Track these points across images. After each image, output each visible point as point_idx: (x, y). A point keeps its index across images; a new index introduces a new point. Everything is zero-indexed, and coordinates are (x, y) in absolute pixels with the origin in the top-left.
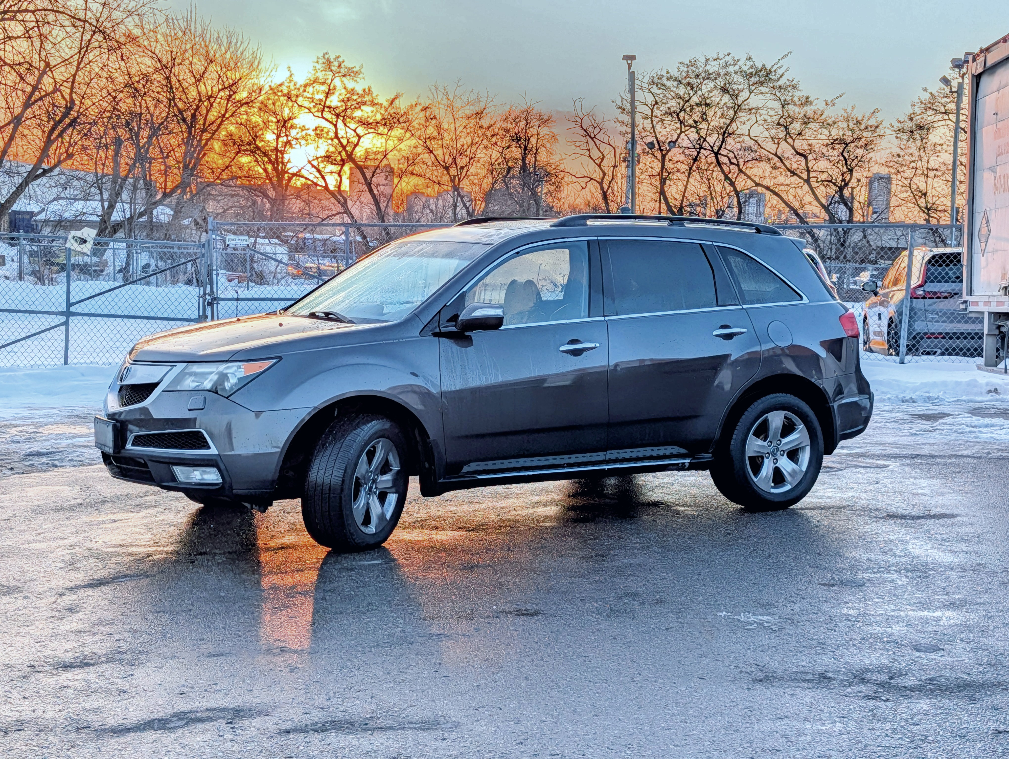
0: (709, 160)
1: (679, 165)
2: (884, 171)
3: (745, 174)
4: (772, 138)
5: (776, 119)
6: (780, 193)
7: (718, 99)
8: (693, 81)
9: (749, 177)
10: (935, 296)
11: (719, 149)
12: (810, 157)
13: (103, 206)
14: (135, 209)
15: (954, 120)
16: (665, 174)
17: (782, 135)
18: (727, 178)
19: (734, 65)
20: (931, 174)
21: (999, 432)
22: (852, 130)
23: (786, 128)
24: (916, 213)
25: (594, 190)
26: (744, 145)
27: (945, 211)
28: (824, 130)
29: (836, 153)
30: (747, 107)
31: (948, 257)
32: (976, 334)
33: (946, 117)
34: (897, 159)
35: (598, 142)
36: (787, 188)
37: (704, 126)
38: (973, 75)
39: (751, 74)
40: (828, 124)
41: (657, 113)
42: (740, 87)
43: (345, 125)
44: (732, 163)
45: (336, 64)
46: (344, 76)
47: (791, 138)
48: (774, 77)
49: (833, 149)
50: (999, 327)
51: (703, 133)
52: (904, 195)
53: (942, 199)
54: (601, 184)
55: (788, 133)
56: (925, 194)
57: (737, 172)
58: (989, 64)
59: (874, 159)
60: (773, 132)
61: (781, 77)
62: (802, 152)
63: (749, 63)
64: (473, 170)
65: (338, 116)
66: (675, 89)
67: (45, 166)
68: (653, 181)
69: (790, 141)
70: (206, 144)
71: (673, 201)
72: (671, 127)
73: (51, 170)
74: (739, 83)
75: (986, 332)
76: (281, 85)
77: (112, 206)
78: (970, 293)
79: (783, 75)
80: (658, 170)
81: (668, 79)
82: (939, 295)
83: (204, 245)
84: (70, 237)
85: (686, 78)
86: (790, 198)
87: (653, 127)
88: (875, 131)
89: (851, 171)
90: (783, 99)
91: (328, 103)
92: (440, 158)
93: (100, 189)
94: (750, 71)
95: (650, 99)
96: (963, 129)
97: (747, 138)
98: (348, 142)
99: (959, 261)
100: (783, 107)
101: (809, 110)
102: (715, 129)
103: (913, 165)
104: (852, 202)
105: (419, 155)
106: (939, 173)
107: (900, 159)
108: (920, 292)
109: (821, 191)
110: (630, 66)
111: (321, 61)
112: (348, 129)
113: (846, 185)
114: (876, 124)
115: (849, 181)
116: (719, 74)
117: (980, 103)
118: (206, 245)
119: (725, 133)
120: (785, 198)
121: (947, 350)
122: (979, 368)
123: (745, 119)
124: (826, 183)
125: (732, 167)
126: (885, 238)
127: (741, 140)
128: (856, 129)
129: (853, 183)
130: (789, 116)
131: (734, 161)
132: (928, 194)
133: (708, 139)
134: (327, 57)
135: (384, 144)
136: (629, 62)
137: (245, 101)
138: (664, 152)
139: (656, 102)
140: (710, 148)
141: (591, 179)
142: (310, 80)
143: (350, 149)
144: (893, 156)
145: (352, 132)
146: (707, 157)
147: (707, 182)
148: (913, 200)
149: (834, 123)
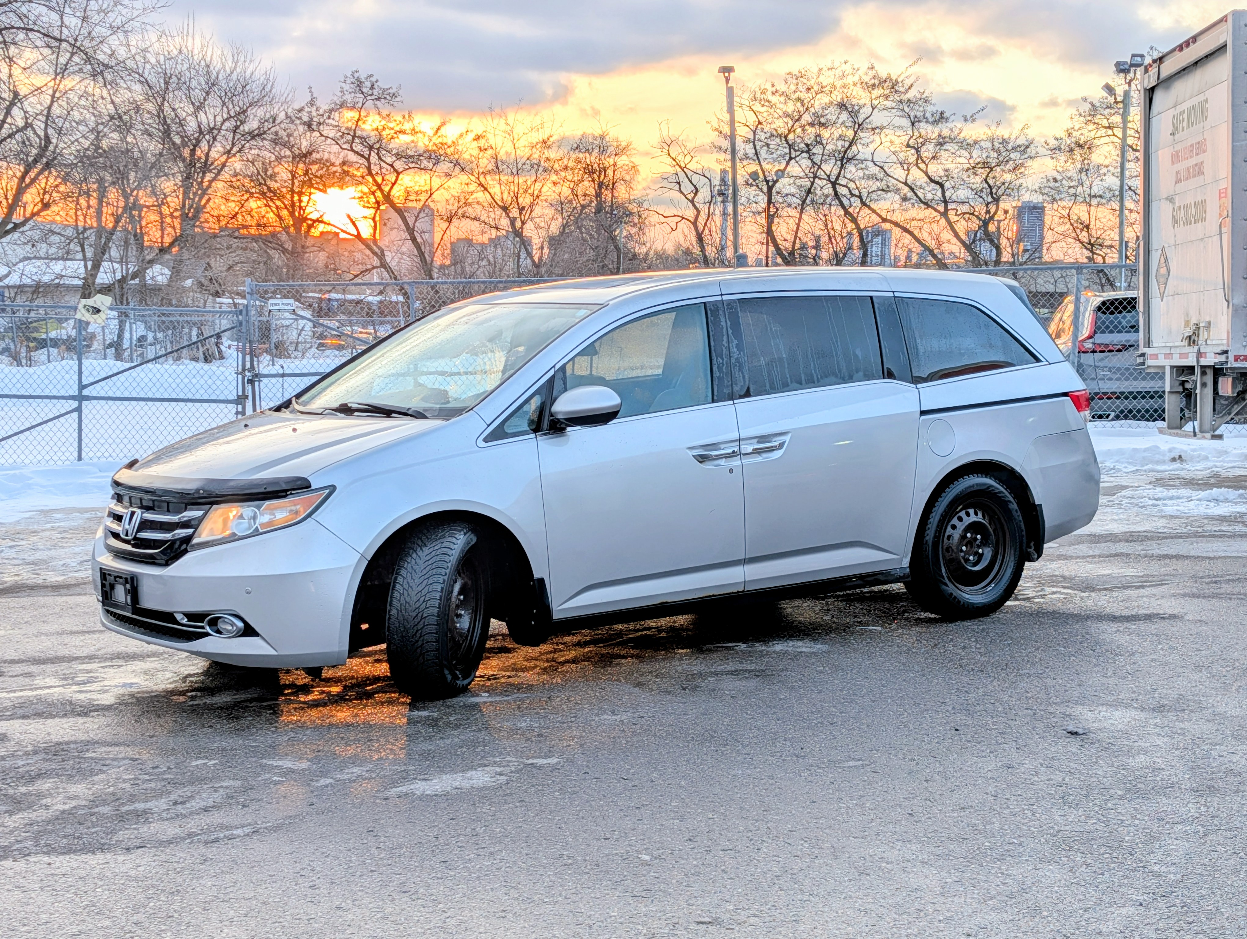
0: (826, 192)
1: (789, 199)
2: (1037, 199)
3: (869, 208)
4: (901, 163)
5: (904, 140)
6: (912, 229)
7: (834, 118)
8: (803, 95)
10: (1107, 349)
11: (837, 178)
12: (947, 185)
13: (86, 266)
14: (127, 269)
15: (1120, 135)
16: (772, 210)
17: (912, 159)
18: (847, 212)
19: (853, 75)
20: (1094, 202)
21: (1186, 504)
22: (998, 151)
23: (917, 150)
24: (1077, 249)
25: (687, 232)
26: (867, 172)
27: (1111, 247)
28: (963, 152)
29: (978, 179)
30: (869, 126)
31: (1121, 303)
32: (1156, 392)
33: (1110, 132)
34: (1052, 184)
35: (690, 174)
36: (919, 224)
37: (817, 150)
38: (1145, 89)
39: (874, 85)
40: (969, 145)
41: (761, 135)
42: (861, 102)
43: (380, 158)
44: (853, 195)
45: (368, 84)
46: (378, 99)
47: (924, 162)
48: (902, 89)
49: (975, 174)
50: (1183, 383)
51: (817, 159)
52: (1060, 229)
53: (1108, 232)
54: (695, 223)
55: (919, 157)
56: (1087, 227)
57: (860, 205)
58: (1163, 75)
59: (1024, 185)
60: (902, 156)
61: (910, 88)
62: (937, 179)
63: (871, 73)
64: (537, 211)
65: (371, 148)
66: (781, 106)
67: (16, 218)
68: (758, 218)
69: (922, 166)
70: (209, 186)
71: (784, 243)
72: (779, 153)
73: (23, 224)
74: (859, 96)
75: (1167, 389)
76: (301, 110)
77: (97, 266)
78: (1148, 344)
79: (912, 85)
80: (764, 205)
81: (773, 94)
82: (1111, 348)
83: (241, 311)
84: (80, 306)
85: (795, 92)
86: (924, 235)
87: (756, 154)
88: (1024, 152)
89: (997, 200)
90: (912, 115)
91: (359, 133)
92: (498, 198)
93: (82, 246)
94: (873, 81)
95: (752, 120)
96: (1131, 147)
97: (870, 164)
98: (383, 180)
99: (1134, 307)
100: (913, 124)
101: (945, 129)
102: (832, 154)
103: (1072, 191)
104: (998, 239)
105: (472, 193)
106: (1104, 201)
107: (1057, 185)
108: (1089, 345)
109: (961, 226)
110: (727, 80)
111: (348, 81)
112: (383, 164)
113: (992, 218)
114: (1026, 143)
115: (995, 213)
116: (835, 87)
117: (1154, 121)
118: (244, 312)
119: (843, 157)
120: (919, 236)
121: (1122, 412)
122: (1161, 431)
123: (868, 141)
124: (967, 216)
125: (852, 199)
126: (1040, 281)
127: (863, 166)
128: (1002, 149)
129: (1000, 215)
130: (921, 136)
131: (856, 192)
132: (1091, 227)
133: (824, 166)
134: (356, 75)
135: (428, 182)
136: (727, 74)
137: (256, 132)
138: (770, 184)
139: (760, 123)
140: (826, 177)
141: (683, 218)
142: (336, 104)
143: (386, 189)
144: (1048, 180)
145: (389, 167)
146: (823, 188)
147: (824, 219)
148: (1073, 234)
149: (975, 143)
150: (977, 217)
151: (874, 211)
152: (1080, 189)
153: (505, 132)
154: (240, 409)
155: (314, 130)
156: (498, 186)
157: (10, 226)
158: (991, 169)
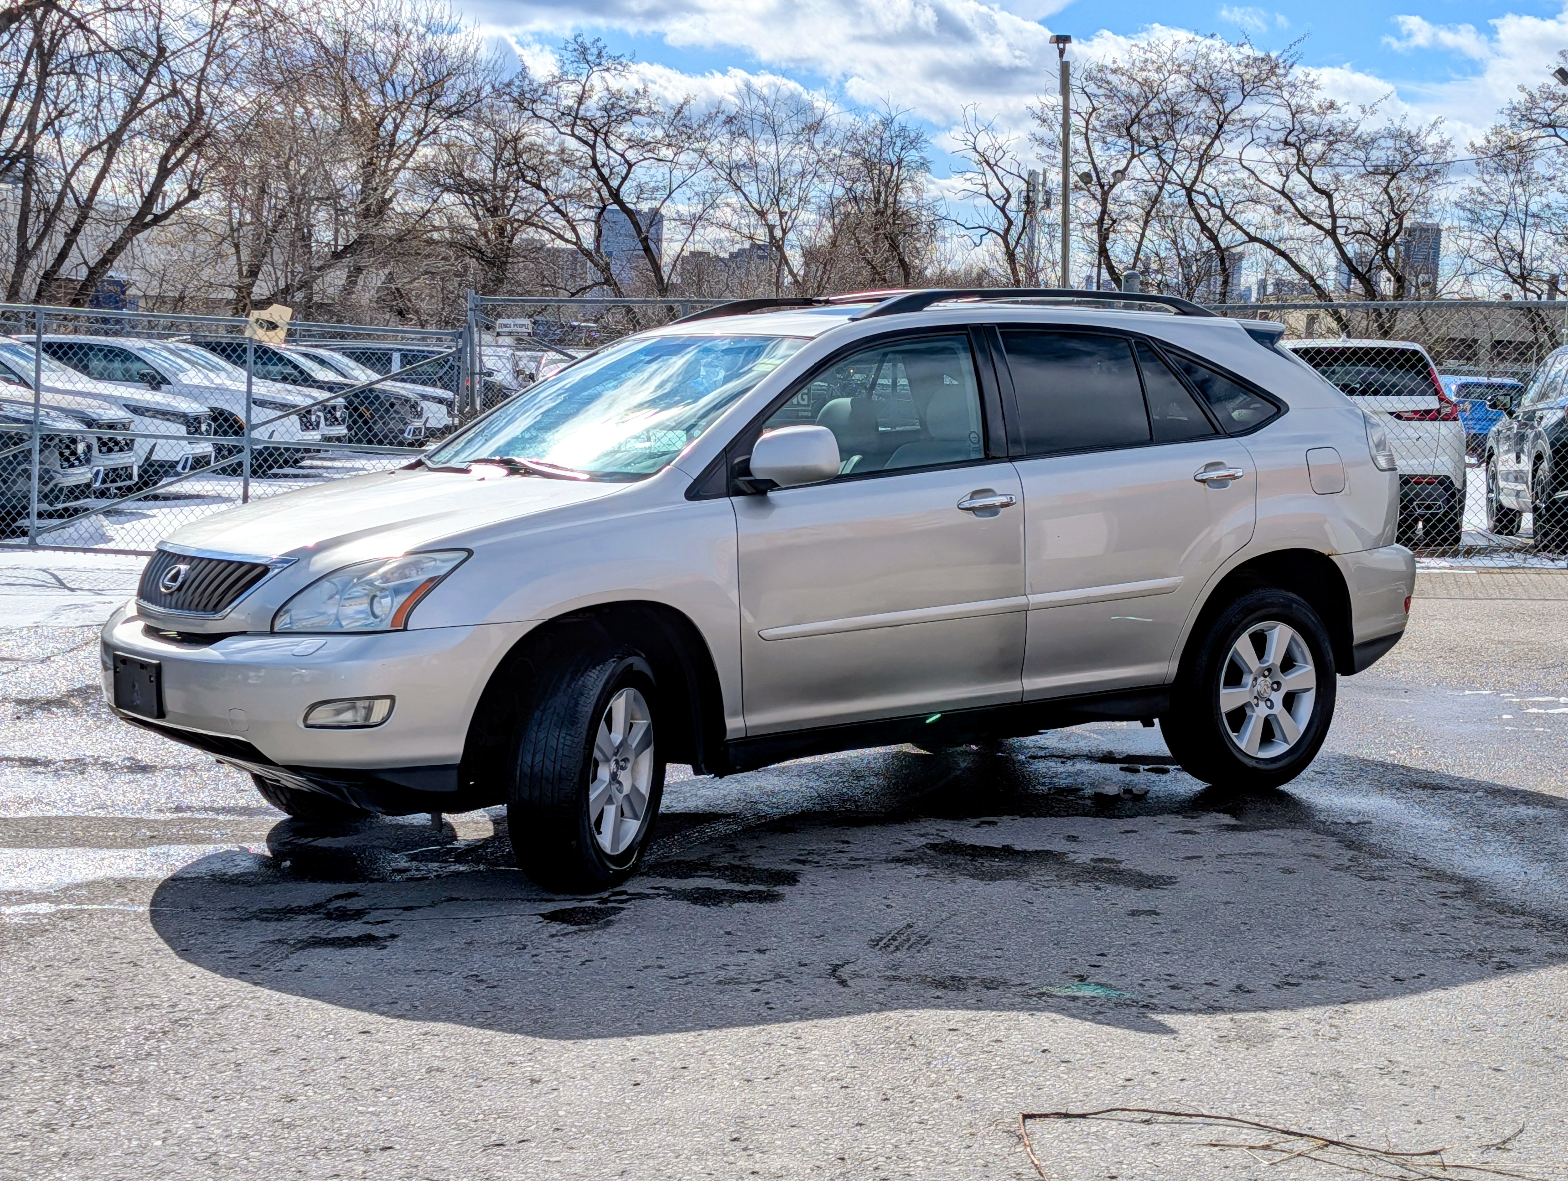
0: (1177, 200)
1: (1129, 209)
3: (1233, 222)
4: (1277, 167)
5: (1281, 135)
6: (1287, 252)
7: (1192, 106)
8: (1152, 76)
11: (1194, 183)
12: (1336, 196)
13: (240, 272)
16: (1107, 222)
17: (1292, 161)
18: (1204, 228)
19: (1221, 52)
20: (1531, 223)
23: (1299, 149)
25: (993, 248)
28: (1358, 152)
29: (1377, 190)
30: (1238, 118)
33: (1551, 131)
34: (1476, 198)
35: (1000, 172)
36: (1297, 244)
37: (1169, 146)
40: (1366, 143)
41: (1095, 124)
42: (1229, 86)
43: (608, 146)
44: (1212, 205)
45: (595, 51)
46: (607, 69)
47: (1308, 165)
48: (1282, 71)
49: (1372, 182)
51: (1168, 157)
52: (1483, 257)
54: (1005, 238)
55: (1301, 158)
56: (1520, 255)
57: (1221, 219)
59: (1436, 197)
61: (1292, 68)
62: (1324, 187)
63: (1245, 50)
65: (596, 133)
66: (1124, 88)
67: (157, 210)
68: (1088, 233)
69: (1304, 169)
70: (395, 176)
71: (1120, 265)
72: (1118, 148)
73: (166, 215)
74: (1228, 80)
76: (509, 85)
77: (254, 273)
79: (1295, 66)
80: (1096, 216)
81: (1114, 73)
84: (253, 320)
85: (1142, 71)
86: (1303, 260)
87: (1089, 148)
88: (1438, 154)
89: (1400, 217)
90: (1293, 103)
91: (581, 113)
92: (753, 198)
93: (237, 246)
94: (1246, 61)
95: (1085, 105)
98: (611, 173)
100: (1294, 116)
101: (1331, 118)
102: (1187, 153)
103: (1502, 208)
105: (721, 192)
106: (1543, 222)
107: (1482, 199)
109: (1353, 250)
110: (1062, 52)
111: (570, 48)
112: (611, 153)
113: (1393, 240)
114: (1441, 143)
115: (1398, 234)
116: (1196, 67)
119: (1201, 157)
120: (1295, 259)
123: (1235, 136)
124: (1360, 236)
125: (1213, 211)
127: (1228, 169)
128: (1408, 150)
130: (1304, 131)
131: (1216, 201)
132: (1525, 255)
133: (1177, 167)
134: (580, 40)
135: (667, 176)
136: (1061, 46)
137: (454, 109)
138: (1106, 188)
139: (1094, 109)
140: (1178, 181)
141: (990, 230)
142: (554, 77)
143: (614, 183)
144: (1472, 192)
145: (619, 157)
146: (1173, 196)
147: (1172, 235)
148: (1500, 264)
149: (1373, 141)
150: (1374, 238)
151: (1240, 228)
153: (764, 115)
155: (525, 109)
156: (754, 183)
157: (149, 217)
158: (1394, 176)
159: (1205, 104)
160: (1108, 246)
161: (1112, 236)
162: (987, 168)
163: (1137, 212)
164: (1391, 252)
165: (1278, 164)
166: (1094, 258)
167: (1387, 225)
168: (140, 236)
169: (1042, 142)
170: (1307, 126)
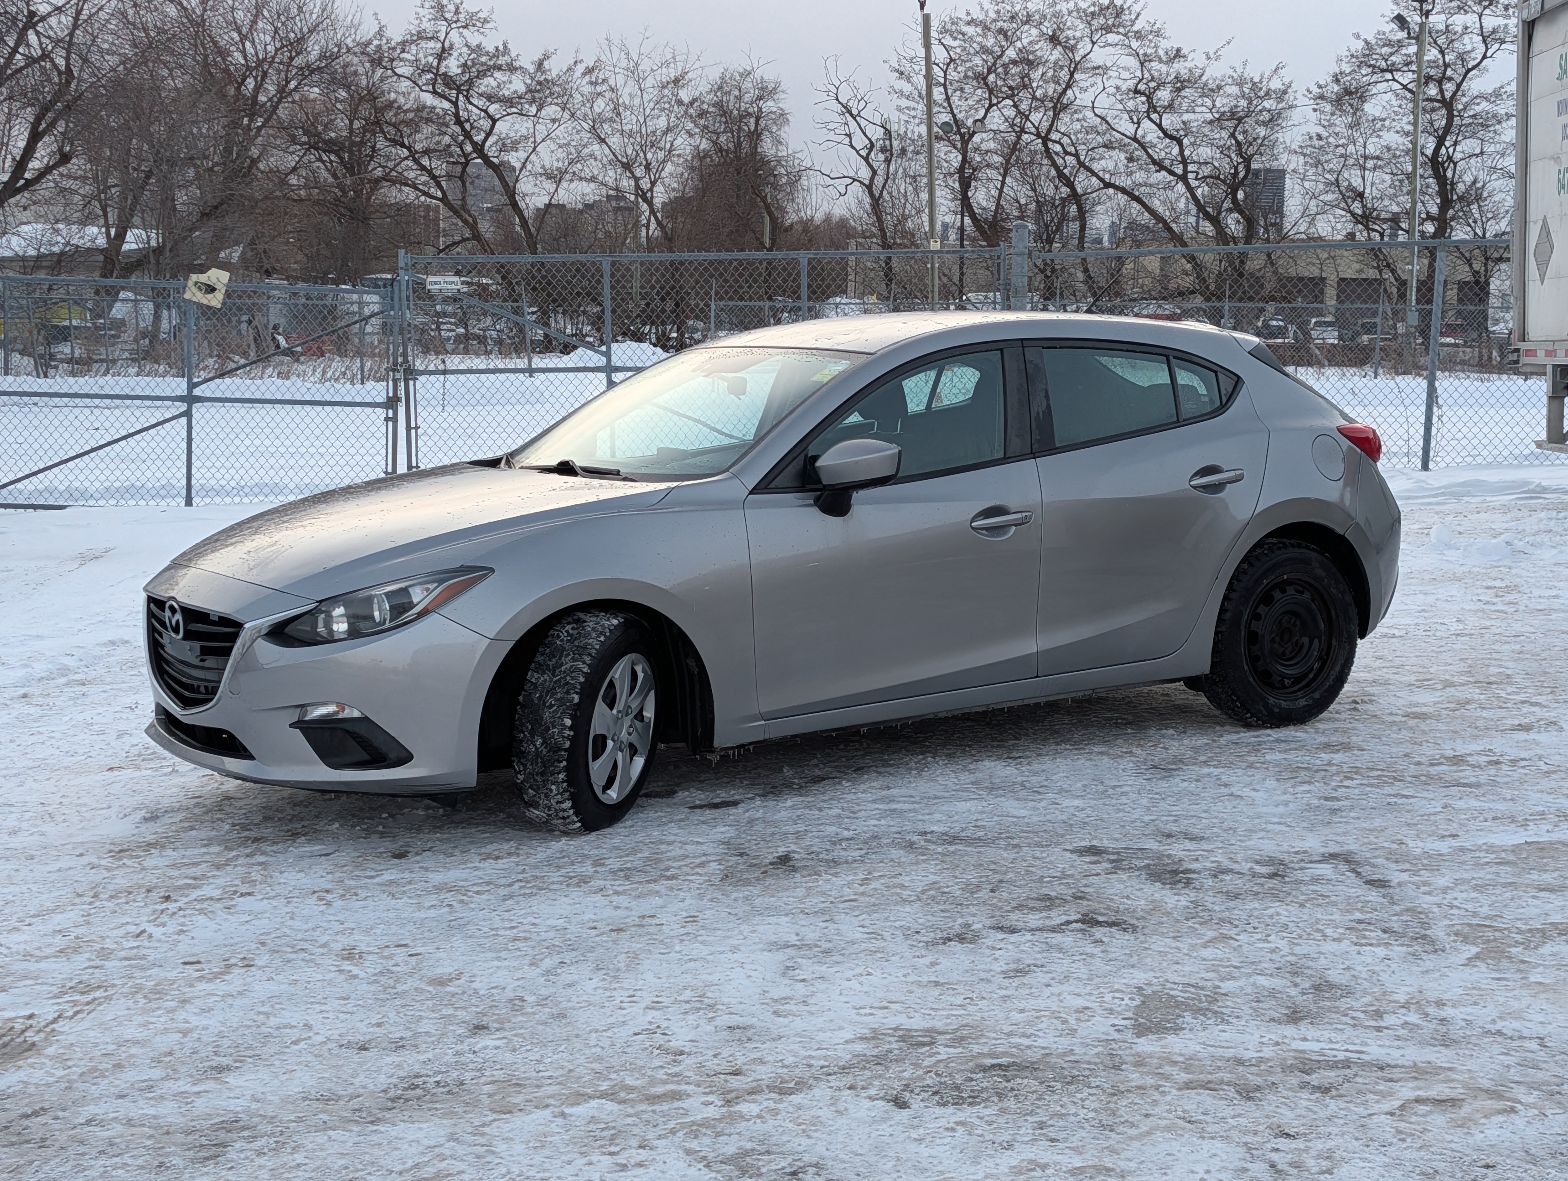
0: (1034, 149)
1: (990, 157)
3: (1088, 169)
5: (1131, 84)
6: (1141, 196)
7: (1046, 55)
8: (1006, 25)
9: (1094, 174)
11: (1049, 131)
12: (1186, 141)
13: (108, 234)
16: (968, 170)
17: (1143, 109)
18: (1060, 175)
20: (1370, 164)
22: (1248, 99)
23: (1149, 97)
25: (859, 197)
26: (1085, 124)
28: (1204, 99)
29: (1225, 134)
30: (1089, 66)
33: (1388, 76)
34: (1317, 143)
35: (863, 123)
36: (1151, 189)
37: (1025, 95)
38: (1524, 22)
39: (1093, 14)
40: (1212, 90)
41: (953, 75)
42: (1078, 34)
43: (470, 102)
44: (1067, 153)
45: (452, 8)
46: (466, 27)
47: (1157, 112)
48: (1127, 18)
49: (1220, 127)
51: (1024, 106)
52: (1330, 197)
54: (869, 187)
55: (1151, 105)
56: (1361, 195)
57: (1077, 166)
59: (1281, 140)
60: (1129, 104)
61: (1138, 17)
62: (1173, 133)
65: (458, 89)
66: (979, 39)
67: (28, 174)
68: (950, 181)
69: (1154, 116)
71: (983, 213)
72: (976, 98)
73: (37, 179)
74: (1076, 29)
76: (366, 44)
78: (1526, 337)
79: (1140, 13)
80: (957, 165)
81: (968, 24)
84: (191, 283)
85: (996, 21)
86: (1156, 204)
87: (948, 99)
88: (1281, 99)
89: (1248, 160)
90: (1141, 52)
91: (442, 70)
92: (619, 152)
94: (1092, 9)
95: (941, 55)
98: (475, 128)
100: (1142, 64)
101: (1180, 67)
102: (1043, 101)
103: (1341, 150)
104: (1251, 209)
105: (586, 145)
106: (1382, 163)
107: (1322, 143)
109: (1204, 193)
111: (427, 5)
112: (474, 109)
113: (1242, 183)
114: (1283, 88)
115: (1246, 176)
116: (1045, 17)
117: (1535, 62)
119: (1056, 105)
120: (1150, 204)
123: (1087, 84)
124: (1210, 180)
125: (1068, 158)
127: (1080, 116)
128: (1253, 95)
130: (1153, 79)
131: (1071, 149)
132: (1366, 195)
133: (1033, 117)
135: (531, 130)
137: (315, 66)
138: (966, 137)
139: (952, 60)
140: (1033, 130)
141: (854, 180)
142: (412, 34)
143: (478, 139)
144: (1311, 138)
145: (481, 113)
146: (1031, 144)
147: (1031, 182)
148: (1343, 205)
149: (1219, 88)
150: (1224, 181)
152: (1351, 149)
153: (628, 69)
154: (391, 414)
155: (386, 67)
156: (619, 135)
157: (22, 182)
158: (1240, 120)
159: (1057, 54)
160: (970, 194)
161: (973, 184)
162: (849, 118)
163: (997, 159)
164: (1240, 195)
165: (1129, 112)
166: (956, 205)
167: (1236, 168)
168: (12, 200)
169: (901, 94)
170: (1156, 74)
